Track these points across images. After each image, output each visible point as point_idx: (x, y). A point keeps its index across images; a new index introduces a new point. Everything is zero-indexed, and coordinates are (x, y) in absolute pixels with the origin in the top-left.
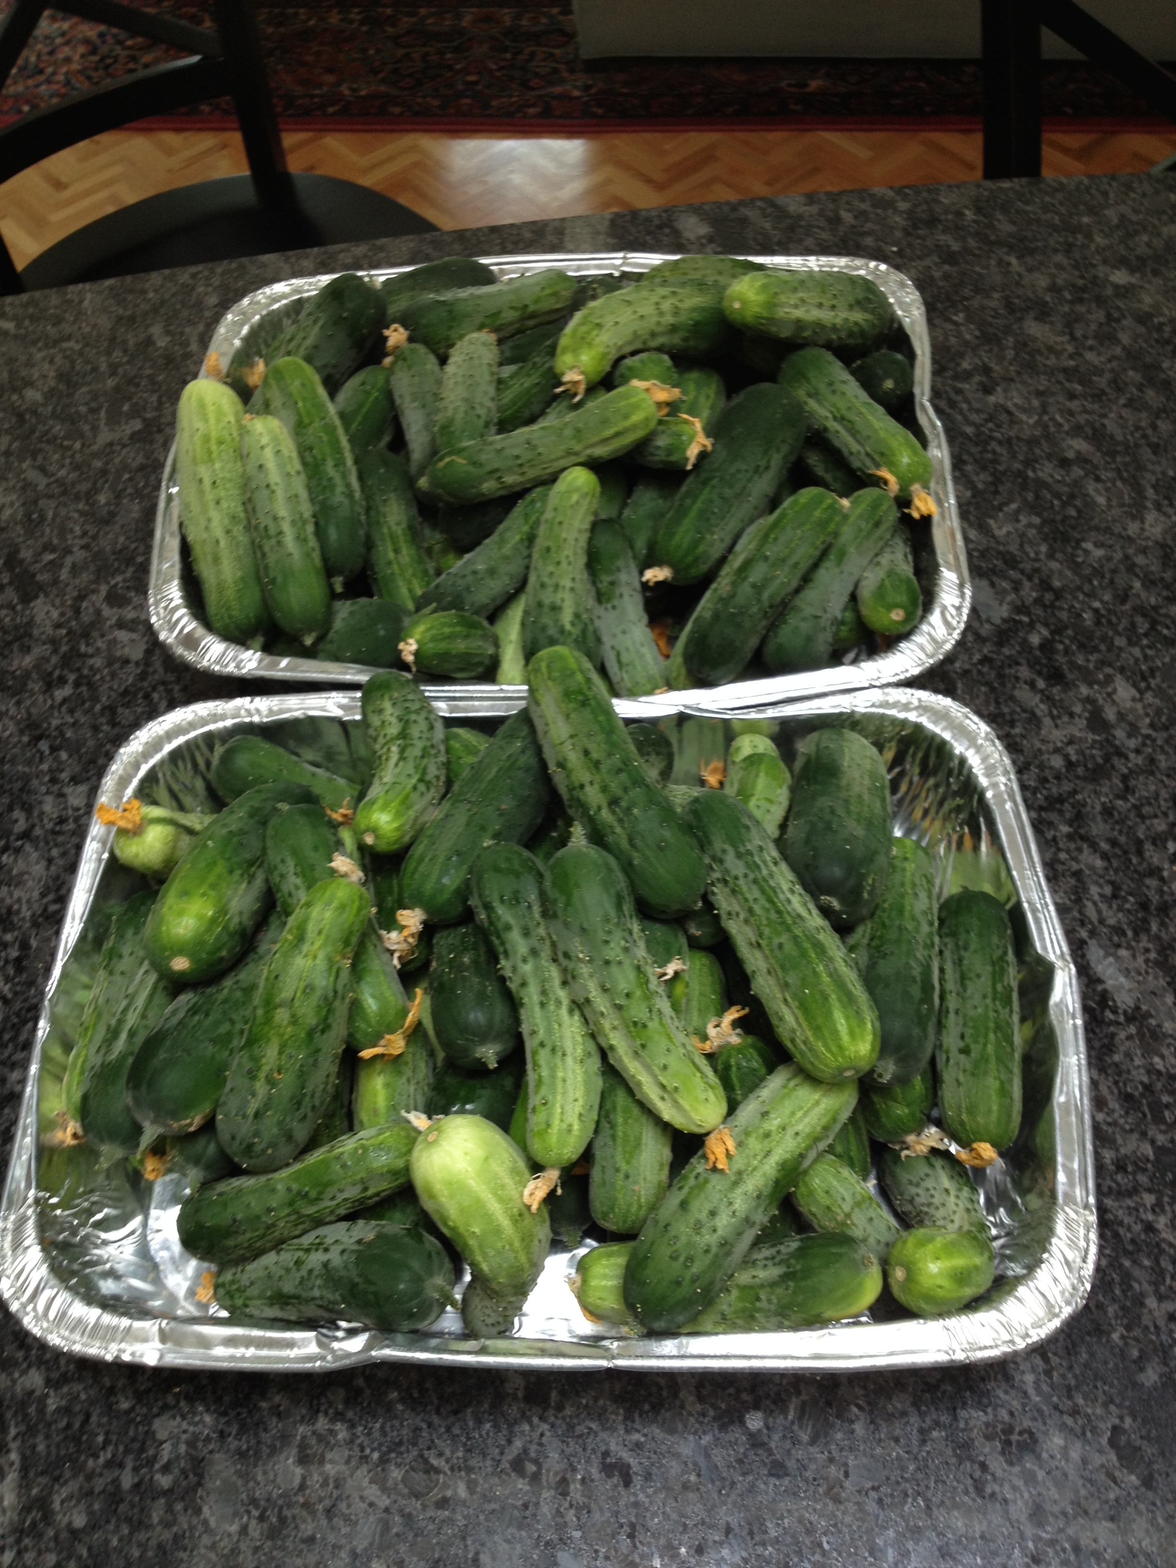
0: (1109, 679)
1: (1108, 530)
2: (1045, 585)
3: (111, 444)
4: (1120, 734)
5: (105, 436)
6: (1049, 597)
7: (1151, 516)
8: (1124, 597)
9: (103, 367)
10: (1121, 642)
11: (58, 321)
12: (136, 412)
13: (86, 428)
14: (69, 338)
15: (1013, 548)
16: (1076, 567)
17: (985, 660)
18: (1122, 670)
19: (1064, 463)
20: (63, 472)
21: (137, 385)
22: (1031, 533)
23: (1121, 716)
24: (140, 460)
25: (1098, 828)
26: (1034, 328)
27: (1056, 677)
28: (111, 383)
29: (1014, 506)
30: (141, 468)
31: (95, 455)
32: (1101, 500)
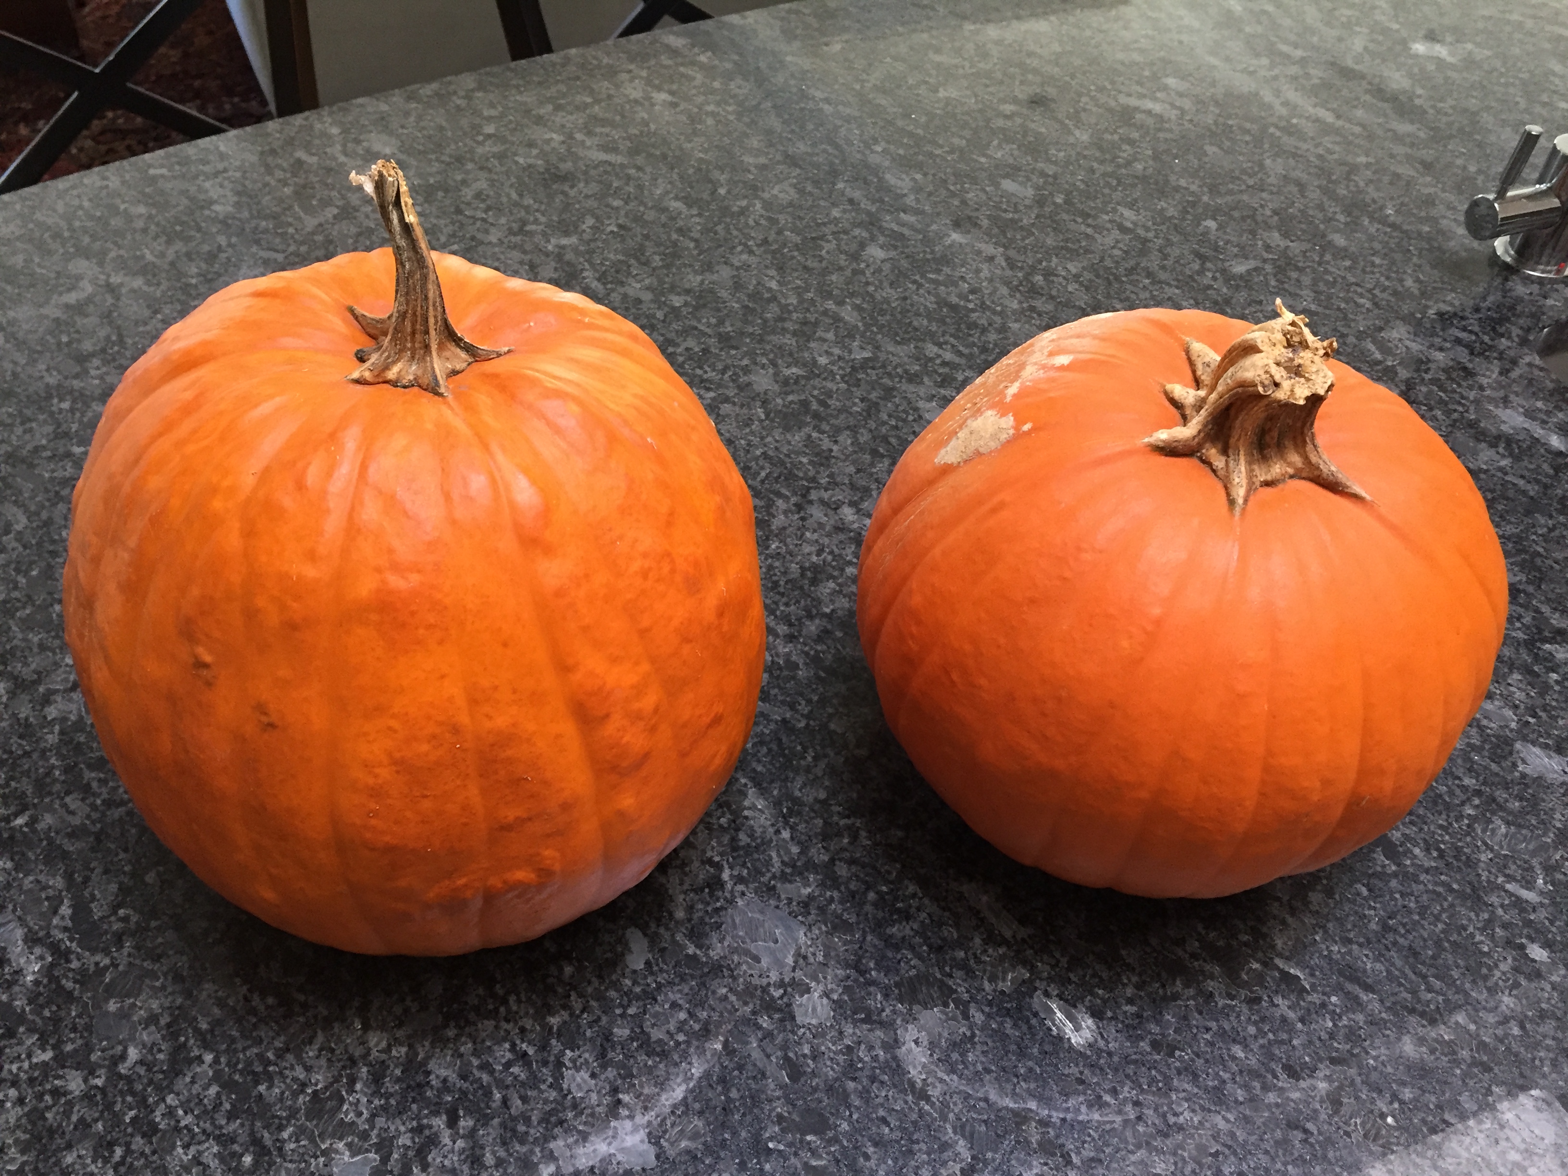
0: (1114, 210)
1: (1057, 143)
2: (1043, 174)
3: (321, 225)
4: (1141, 232)
5: (311, 223)
6: (1050, 180)
7: (1077, 133)
8: (1092, 171)
9: (273, 183)
10: (1106, 191)
11: (206, 162)
12: (326, 203)
13: (290, 220)
14: (225, 170)
15: (1011, 161)
16: (1055, 163)
17: (1037, 217)
18: (1118, 204)
19: (1007, 117)
20: (292, 248)
21: (313, 188)
22: (1016, 153)
23: (1135, 224)
24: (354, 230)
25: (1163, 276)
26: (938, 58)
27: (1086, 215)
28: (287, 191)
29: (995, 142)
30: (359, 234)
31: (313, 233)
32: (1043, 130)
